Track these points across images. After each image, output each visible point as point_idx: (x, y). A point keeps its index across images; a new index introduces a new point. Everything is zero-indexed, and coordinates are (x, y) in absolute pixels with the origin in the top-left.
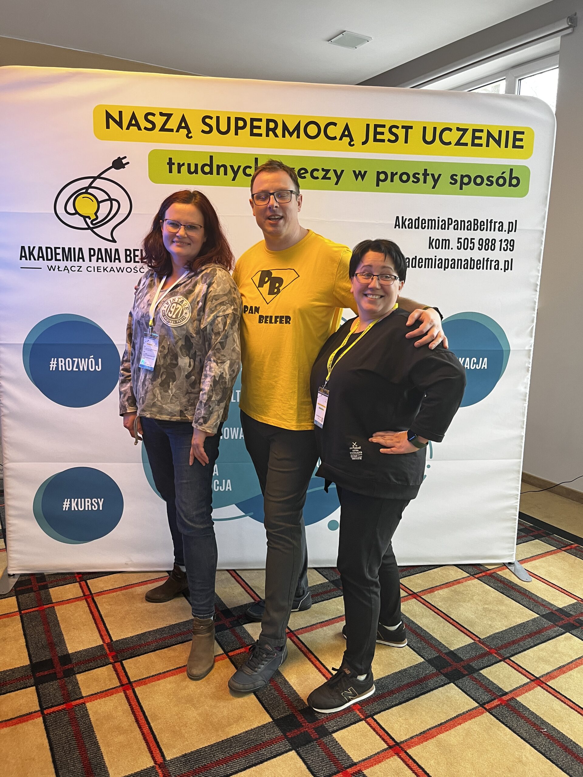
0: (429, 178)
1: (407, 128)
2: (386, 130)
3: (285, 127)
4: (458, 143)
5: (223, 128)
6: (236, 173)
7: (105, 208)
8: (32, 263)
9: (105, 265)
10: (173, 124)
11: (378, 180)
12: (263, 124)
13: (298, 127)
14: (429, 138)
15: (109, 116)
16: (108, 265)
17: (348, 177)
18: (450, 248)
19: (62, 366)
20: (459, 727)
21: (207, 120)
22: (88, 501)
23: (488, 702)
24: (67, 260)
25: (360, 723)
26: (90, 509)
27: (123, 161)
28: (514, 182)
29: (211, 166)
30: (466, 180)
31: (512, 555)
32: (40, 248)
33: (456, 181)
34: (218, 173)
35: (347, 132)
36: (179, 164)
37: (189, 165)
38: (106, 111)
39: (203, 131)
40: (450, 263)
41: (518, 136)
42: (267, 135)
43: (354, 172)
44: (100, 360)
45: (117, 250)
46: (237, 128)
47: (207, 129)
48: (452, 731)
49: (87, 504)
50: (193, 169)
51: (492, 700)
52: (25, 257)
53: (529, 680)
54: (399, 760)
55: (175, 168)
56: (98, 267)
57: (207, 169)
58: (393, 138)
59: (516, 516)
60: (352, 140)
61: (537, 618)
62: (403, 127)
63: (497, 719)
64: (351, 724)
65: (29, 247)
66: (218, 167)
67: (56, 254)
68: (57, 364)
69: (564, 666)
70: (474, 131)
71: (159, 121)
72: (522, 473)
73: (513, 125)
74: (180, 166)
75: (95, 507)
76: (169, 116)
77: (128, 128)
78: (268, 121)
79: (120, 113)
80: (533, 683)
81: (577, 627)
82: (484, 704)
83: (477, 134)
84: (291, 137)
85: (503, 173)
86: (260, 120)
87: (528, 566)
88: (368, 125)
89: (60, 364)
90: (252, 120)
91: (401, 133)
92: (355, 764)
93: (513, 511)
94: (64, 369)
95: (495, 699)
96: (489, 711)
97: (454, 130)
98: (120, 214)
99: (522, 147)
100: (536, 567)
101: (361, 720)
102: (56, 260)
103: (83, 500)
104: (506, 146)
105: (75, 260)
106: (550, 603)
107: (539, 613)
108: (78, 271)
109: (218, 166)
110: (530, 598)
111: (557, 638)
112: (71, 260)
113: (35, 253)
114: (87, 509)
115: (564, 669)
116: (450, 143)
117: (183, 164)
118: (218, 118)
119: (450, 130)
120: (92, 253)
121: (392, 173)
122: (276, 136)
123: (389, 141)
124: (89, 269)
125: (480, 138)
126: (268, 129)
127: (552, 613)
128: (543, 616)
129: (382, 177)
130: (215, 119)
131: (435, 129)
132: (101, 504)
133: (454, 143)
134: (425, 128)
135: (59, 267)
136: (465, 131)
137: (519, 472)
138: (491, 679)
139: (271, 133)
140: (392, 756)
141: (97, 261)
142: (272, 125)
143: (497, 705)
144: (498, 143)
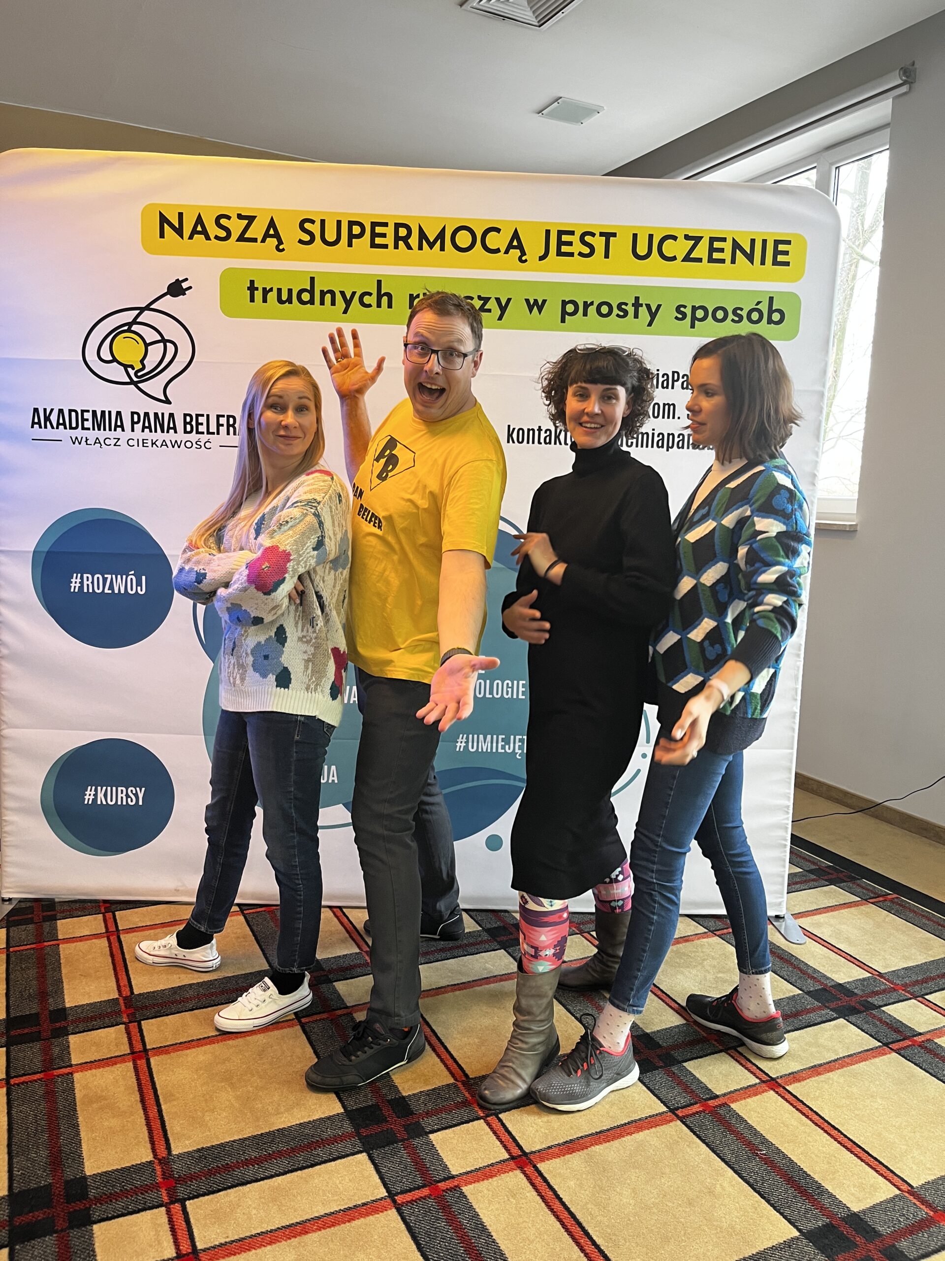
0: (643, 311)
1: (608, 236)
2: (575, 239)
3: (422, 235)
4: (687, 258)
5: (331, 236)
6: (348, 303)
7: (156, 352)
8: (49, 433)
9: (153, 436)
10: (257, 230)
11: (564, 313)
12: (390, 231)
13: (441, 235)
14: (642, 250)
15: (163, 220)
16: (159, 436)
17: (517, 308)
18: (676, 417)
19: (88, 585)
20: (629, 1137)
21: (307, 226)
22: (122, 790)
23: (682, 1108)
24: (99, 429)
25: (476, 1122)
26: (124, 803)
27: (183, 284)
28: (776, 317)
29: (312, 292)
30: (700, 314)
31: (780, 904)
32: (61, 411)
33: (684, 316)
34: (322, 303)
35: (516, 242)
36: (264, 289)
37: (279, 291)
38: (160, 212)
39: (301, 241)
40: (676, 440)
41: (781, 247)
42: (396, 247)
43: (527, 301)
44: (144, 578)
45: (171, 415)
46: (351, 236)
47: (307, 238)
48: (616, 1143)
49: (120, 795)
50: (284, 297)
51: (692, 1104)
52: (39, 423)
53: (758, 1081)
54: (522, 1176)
55: (258, 295)
56: (143, 440)
57: (306, 297)
58: (587, 250)
59: (786, 840)
60: (523, 253)
61: (798, 995)
62: (602, 234)
63: (692, 1131)
64: (463, 1123)
65: (45, 410)
66: (323, 294)
67: (84, 420)
68: (82, 583)
69: (820, 1065)
70: (712, 240)
71: (236, 226)
72: (796, 774)
73: (772, 230)
74: (266, 292)
75: (132, 801)
76: (251, 219)
77: (191, 237)
78: (397, 226)
79: (181, 215)
80: (764, 1085)
81: (858, 1012)
82: (677, 1109)
83: (716, 245)
84: (431, 249)
85: (758, 303)
86: (385, 225)
87: (805, 922)
88: (548, 232)
89: (85, 583)
90: (374, 225)
91: (598, 243)
92: (453, 1177)
93: (781, 833)
94: (91, 591)
95: (696, 1103)
96: (682, 1120)
97: (681, 238)
98: (177, 362)
99: (787, 264)
100: (818, 925)
101: (478, 1119)
102: (83, 428)
103: (114, 788)
104: (763, 262)
105: (110, 430)
106: (825, 976)
107: (804, 988)
108: (115, 445)
109: (322, 292)
110: (795, 967)
111: (822, 1025)
112: (105, 430)
113: (54, 418)
114: (119, 803)
115: (822, 1069)
116: (674, 258)
117: (271, 290)
118: (323, 222)
119: (674, 238)
120: (136, 419)
121: (585, 303)
122: (409, 247)
123: (581, 254)
124: (131, 442)
125: (722, 250)
126: (397, 238)
127: (824, 990)
128: (809, 993)
129: (570, 308)
130: (318, 224)
131: (651, 237)
132: (141, 796)
133: (680, 257)
134: (635, 236)
135: (87, 440)
136: (697, 240)
137: (790, 769)
138: (698, 1076)
139: (401, 243)
140: (512, 1170)
141: (143, 431)
142: (403, 232)
143: (697, 1113)
144: (750, 257)
